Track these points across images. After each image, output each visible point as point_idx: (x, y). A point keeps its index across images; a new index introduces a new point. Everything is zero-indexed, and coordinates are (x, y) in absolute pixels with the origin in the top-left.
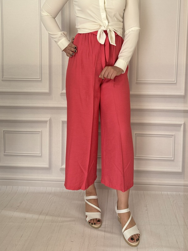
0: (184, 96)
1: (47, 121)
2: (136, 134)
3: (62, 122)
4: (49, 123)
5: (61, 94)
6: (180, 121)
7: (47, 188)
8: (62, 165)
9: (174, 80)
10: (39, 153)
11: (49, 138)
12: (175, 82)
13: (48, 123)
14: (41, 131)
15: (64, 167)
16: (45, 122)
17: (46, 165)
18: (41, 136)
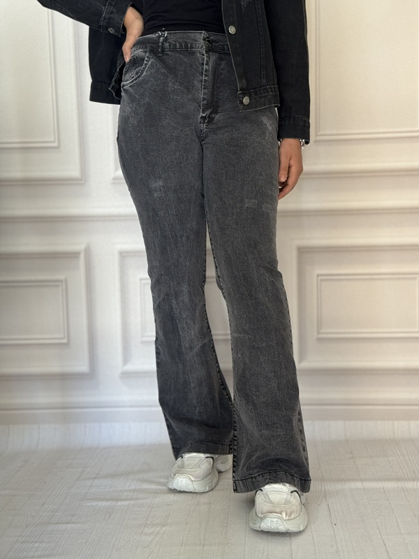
1: (80, 254)
2: (318, 275)
3: (121, 253)
4: (86, 258)
5: (114, 179)
8: (124, 364)
10: (62, 336)
11: (87, 296)
13: (82, 256)
14: (66, 280)
15: (130, 367)
16: (75, 255)
17: (82, 366)
18: (64, 292)
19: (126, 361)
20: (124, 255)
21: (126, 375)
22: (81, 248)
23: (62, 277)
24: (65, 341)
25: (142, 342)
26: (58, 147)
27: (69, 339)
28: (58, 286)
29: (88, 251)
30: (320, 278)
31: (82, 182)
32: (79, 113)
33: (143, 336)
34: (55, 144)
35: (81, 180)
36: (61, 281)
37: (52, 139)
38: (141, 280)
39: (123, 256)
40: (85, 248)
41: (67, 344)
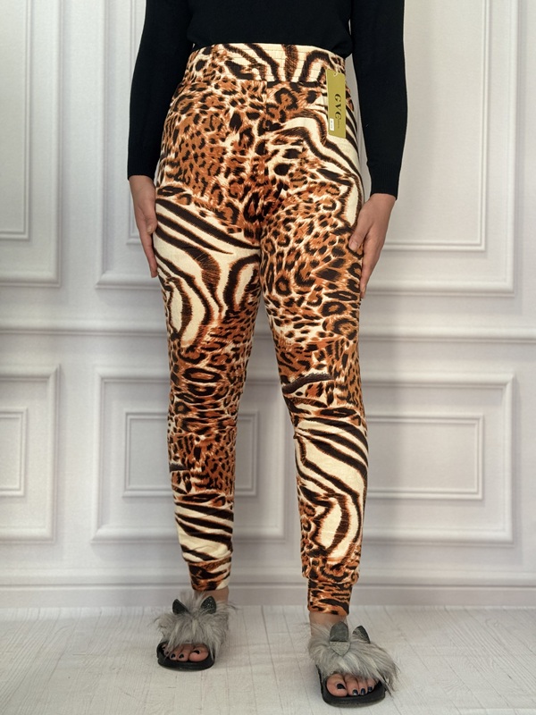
0: (509, 292)
1: (48, 377)
3: (103, 379)
4: (56, 384)
5: (99, 284)
6: (500, 372)
7: (42, 610)
8: (99, 527)
9: (478, 241)
10: (17, 486)
11: (55, 434)
12: (482, 248)
13: (51, 381)
14: (27, 410)
15: (106, 531)
16: (43, 379)
17: (42, 529)
18: (24, 428)
19: (100, 523)
20: (106, 381)
21: (100, 542)
22: (50, 370)
23: (21, 408)
24: (20, 493)
25: (124, 497)
26: (28, 240)
27: (25, 491)
28: (18, 418)
29: (59, 375)
31: (58, 286)
32: (58, 199)
33: (125, 490)
34: (26, 236)
35: (57, 283)
36: (22, 413)
37: (22, 230)
38: (127, 414)
39: (105, 383)
40: (56, 371)
41: (24, 497)
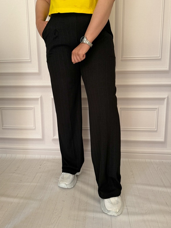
0: (167, 71)
6: (164, 95)
7: (42, 156)
10: (33, 126)
11: (41, 113)
12: (160, 58)
15: (55, 137)
16: (37, 99)
17: (40, 137)
18: (34, 112)
19: (54, 135)
21: (54, 140)
22: (39, 97)
23: (33, 107)
24: (34, 128)
26: (31, 62)
27: (35, 128)
30: (121, 109)
31: (39, 74)
32: (38, 50)
34: (30, 61)
36: (33, 108)
37: (29, 59)
40: (40, 97)
41: (35, 129)
